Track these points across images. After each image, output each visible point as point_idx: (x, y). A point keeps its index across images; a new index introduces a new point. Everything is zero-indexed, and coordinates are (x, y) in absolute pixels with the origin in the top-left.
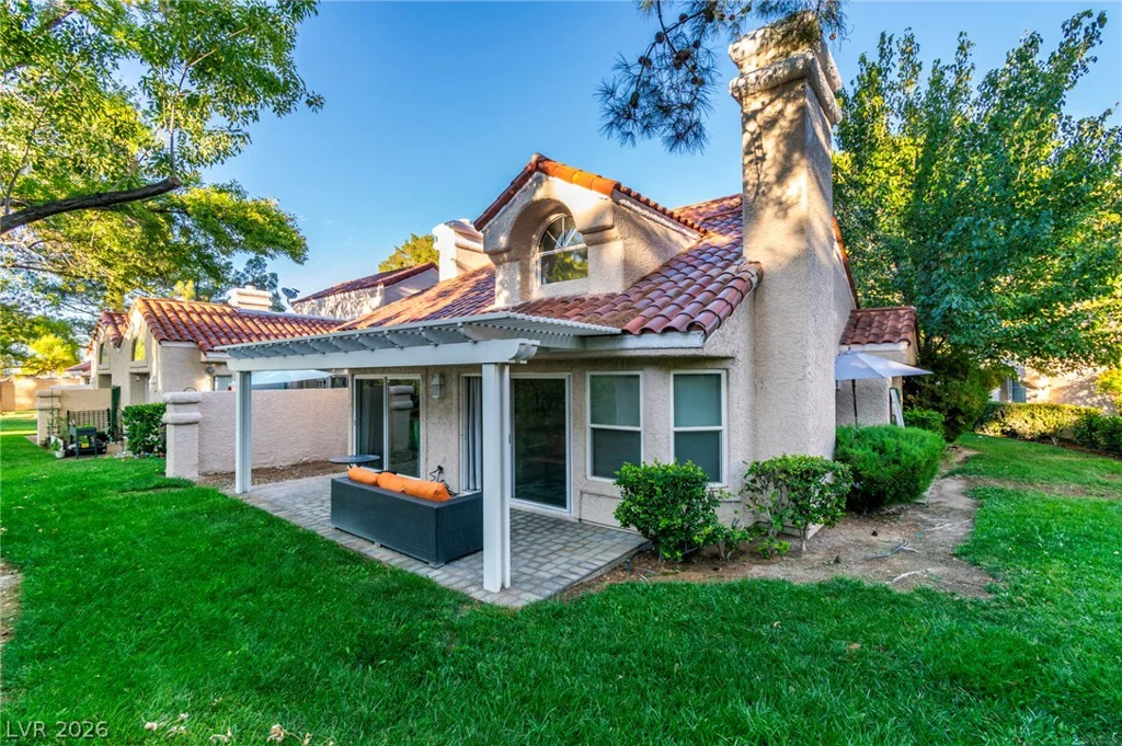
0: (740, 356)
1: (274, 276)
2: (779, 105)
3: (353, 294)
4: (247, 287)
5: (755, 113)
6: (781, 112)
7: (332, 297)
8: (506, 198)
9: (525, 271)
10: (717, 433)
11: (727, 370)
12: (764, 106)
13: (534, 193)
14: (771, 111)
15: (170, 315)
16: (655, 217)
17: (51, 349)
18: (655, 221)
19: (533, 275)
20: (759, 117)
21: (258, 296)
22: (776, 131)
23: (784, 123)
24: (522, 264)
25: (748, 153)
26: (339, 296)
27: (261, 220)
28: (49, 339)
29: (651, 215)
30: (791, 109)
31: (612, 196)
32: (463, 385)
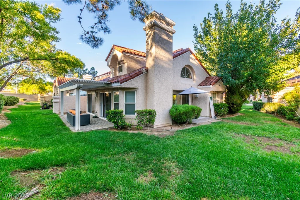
0: (139, 88)
1: (97, 71)
2: (151, 31)
3: (104, 75)
4: (87, 74)
5: (148, 33)
6: (151, 34)
7: (101, 76)
8: (109, 54)
9: (115, 70)
10: (135, 104)
11: (136, 91)
12: (149, 32)
13: (113, 53)
14: (150, 33)
15: (62, 81)
16: (139, 57)
17: (49, 88)
18: (139, 58)
19: (117, 71)
20: (148, 34)
21: (89, 76)
22: (150, 38)
23: (151, 36)
24: (114, 68)
25: (147, 43)
26: (102, 76)
27: (73, 61)
28: (49, 86)
29: (137, 57)
30: (152, 32)
31: (122, 53)
32: (100, 94)
